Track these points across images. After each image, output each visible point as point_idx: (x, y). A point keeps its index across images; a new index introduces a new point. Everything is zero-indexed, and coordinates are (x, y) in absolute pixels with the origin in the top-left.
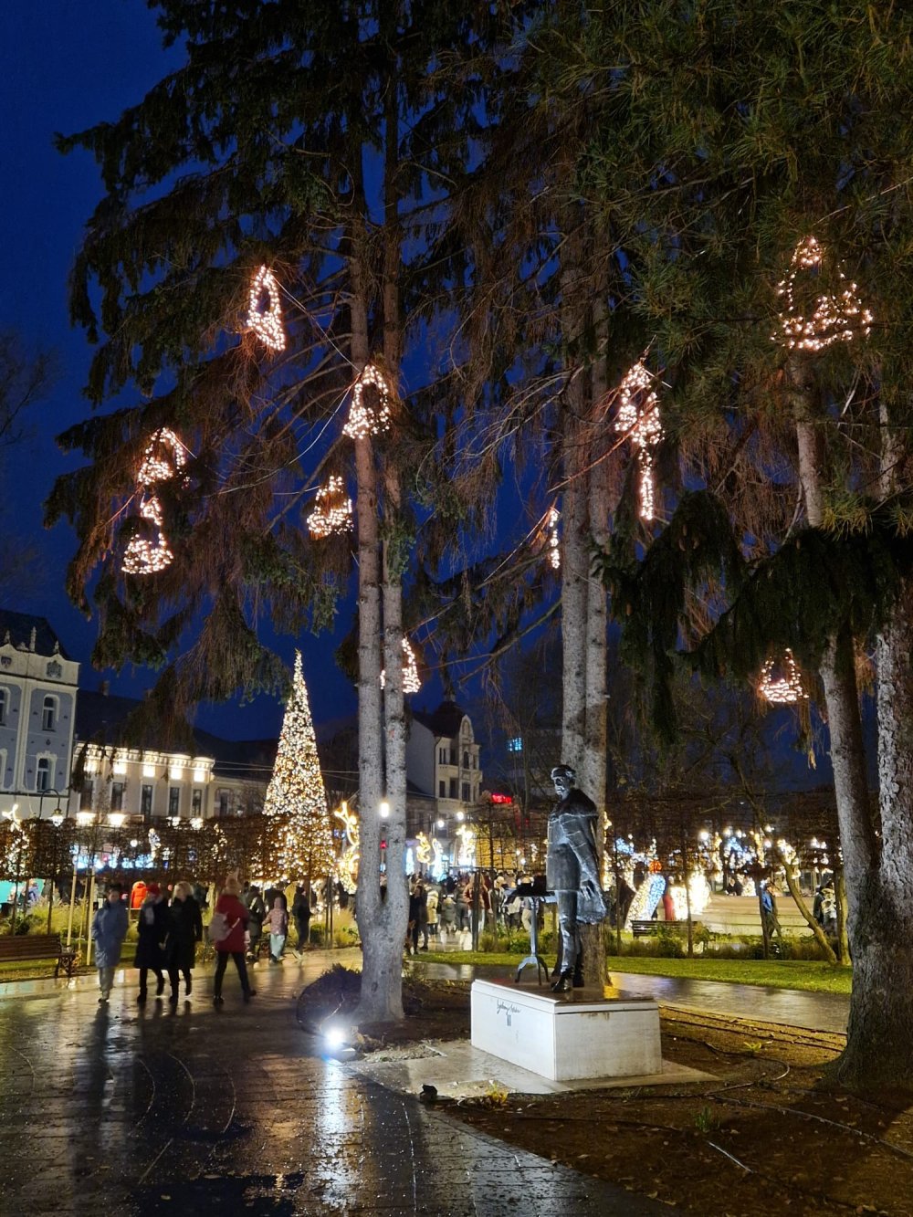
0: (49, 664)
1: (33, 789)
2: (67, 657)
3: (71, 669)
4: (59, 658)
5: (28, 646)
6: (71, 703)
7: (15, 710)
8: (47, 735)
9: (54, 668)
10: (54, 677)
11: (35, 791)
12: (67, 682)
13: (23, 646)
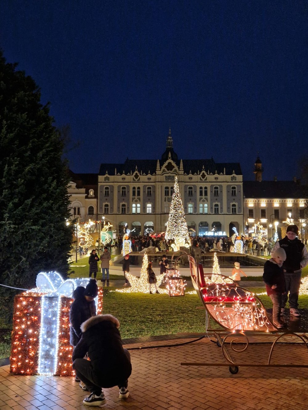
0: (232, 177)
1: (230, 213)
2: (237, 174)
3: (240, 178)
4: (234, 175)
5: (223, 173)
6: (241, 187)
7: (221, 192)
8: (233, 197)
9: (233, 178)
10: (234, 181)
11: (231, 213)
12: (238, 181)
13: (221, 174)
